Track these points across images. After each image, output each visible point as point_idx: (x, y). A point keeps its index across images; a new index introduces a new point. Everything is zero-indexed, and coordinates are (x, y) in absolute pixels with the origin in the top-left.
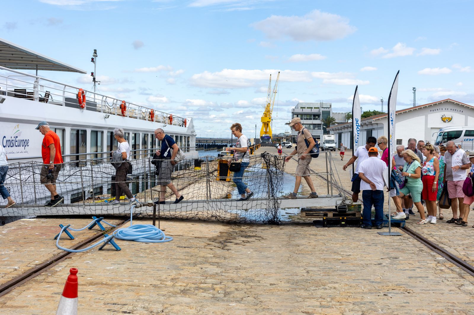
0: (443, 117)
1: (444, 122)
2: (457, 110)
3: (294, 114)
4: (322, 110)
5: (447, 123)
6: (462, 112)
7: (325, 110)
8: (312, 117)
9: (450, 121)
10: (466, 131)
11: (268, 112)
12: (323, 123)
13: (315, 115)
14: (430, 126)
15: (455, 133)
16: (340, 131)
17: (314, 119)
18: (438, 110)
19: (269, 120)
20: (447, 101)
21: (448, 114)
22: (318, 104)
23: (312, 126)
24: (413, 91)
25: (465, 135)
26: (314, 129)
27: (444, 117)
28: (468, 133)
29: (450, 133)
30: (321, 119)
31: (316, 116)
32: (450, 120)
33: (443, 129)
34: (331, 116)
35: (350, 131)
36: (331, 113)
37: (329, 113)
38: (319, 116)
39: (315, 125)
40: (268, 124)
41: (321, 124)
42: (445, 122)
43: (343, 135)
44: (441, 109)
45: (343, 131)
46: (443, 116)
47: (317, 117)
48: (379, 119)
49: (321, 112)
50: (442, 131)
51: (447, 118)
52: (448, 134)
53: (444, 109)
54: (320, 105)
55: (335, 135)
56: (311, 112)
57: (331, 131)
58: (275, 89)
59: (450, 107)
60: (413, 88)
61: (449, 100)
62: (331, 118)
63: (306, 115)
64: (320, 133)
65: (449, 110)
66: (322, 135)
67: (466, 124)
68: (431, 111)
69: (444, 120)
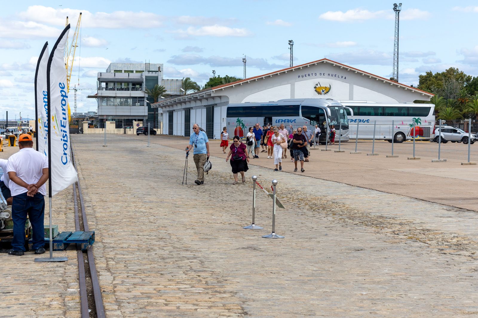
0: (317, 87)
1: (319, 93)
2: (337, 76)
3: (100, 80)
4: (146, 74)
5: (323, 95)
6: (345, 78)
7: (151, 74)
8: (131, 86)
9: (327, 92)
12: (147, 96)
13: (134, 84)
16: (171, 109)
17: (133, 89)
18: (309, 75)
20: (323, 62)
21: (324, 82)
22: (143, 66)
23: (130, 101)
24: (289, 46)
26: (134, 104)
27: (319, 86)
30: (144, 89)
31: (136, 85)
32: (327, 90)
34: (160, 84)
35: (184, 109)
36: (159, 80)
37: (156, 79)
38: (140, 84)
39: (135, 99)
41: (143, 97)
42: (321, 94)
43: (175, 114)
44: (314, 75)
45: (175, 108)
46: (317, 85)
47: (138, 86)
48: (222, 89)
49: (144, 78)
51: (323, 88)
53: (318, 74)
54: (145, 68)
55: (164, 115)
56: (127, 77)
57: (159, 109)
58: (75, 41)
59: (326, 70)
60: (290, 41)
61: (325, 60)
62: (160, 88)
63: (120, 82)
64: (142, 111)
65: (326, 75)
66: (146, 114)
67: (351, 98)
68: (299, 77)
69: (318, 90)
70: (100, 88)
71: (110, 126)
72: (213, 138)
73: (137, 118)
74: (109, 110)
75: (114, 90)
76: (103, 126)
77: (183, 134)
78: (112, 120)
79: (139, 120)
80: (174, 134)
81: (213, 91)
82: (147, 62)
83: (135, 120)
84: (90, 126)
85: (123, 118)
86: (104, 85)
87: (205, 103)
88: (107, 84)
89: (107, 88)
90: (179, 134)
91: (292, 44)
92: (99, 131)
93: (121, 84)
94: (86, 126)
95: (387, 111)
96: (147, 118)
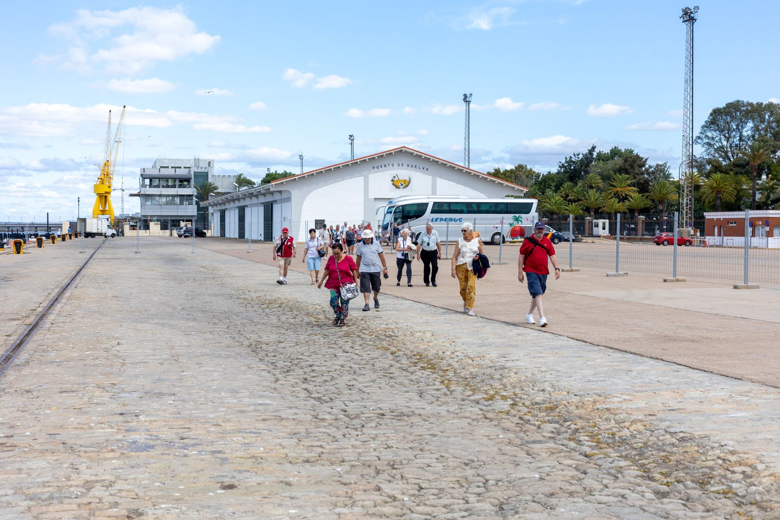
0: (395, 179)
1: (397, 187)
2: (417, 167)
3: (144, 177)
4: (194, 170)
5: (401, 189)
6: (427, 170)
7: (200, 170)
8: (177, 183)
9: (407, 186)
10: (435, 203)
11: (106, 177)
12: (195, 193)
13: (181, 181)
14: (372, 196)
15: (415, 208)
16: (223, 207)
17: (180, 186)
18: (385, 166)
19: (108, 190)
20: (401, 151)
21: (403, 173)
22: (191, 162)
23: (177, 200)
24: (350, 141)
25: (433, 212)
26: (181, 203)
27: (397, 178)
28: (436, 208)
29: (407, 209)
30: (192, 186)
31: (184, 181)
32: (406, 184)
33: (394, 201)
34: (210, 180)
35: (237, 207)
36: (210, 176)
37: (205, 175)
38: (188, 180)
39: (182, 198)
40: (106, 197)
41: (192, 195)
42: (399, 188)
43: (227, 213)
44: (391, 165)
45: (227, 206)
46: (395, 177)
47: (186, 183)
48: (283, 183)
49: (192, 173)
50: (393, 205)
51: (402, 181)
52: (403, 209)
53: (396, 165)
54: (194, 164)
55: (215, 215)
56: (174, 173)
57: (210, 208)
58: (118, 136)
59: (406, 161)
60: (351, 136)
61: (404, 149)
62: (210, 184)
63: (167, 179)
64: (191, 210)
65: (405, 166)
66: (196, 214)
67: (434, 192)
68: (374, 168)
69: (397, 184)
70: (143, 186)
71: (155, 227)
72: (272, 241)
73: (185, 219)
74: (153, 210)
75: (159, 187)
76: (147, 227)
77: (237, 236)
78: (158, 220)
79: (187, 221)
80: (226, 236)
81: (272, 185)
82: (197, 157)
83: (183, 221)
84: (133, 227)
85: (169, 218)
86: (147, 181)
87: (262, 199)
88: (151, 181)
89: (151, 186)
90: (232, 236)
91: (352, 138)
92: (142, 233)
93: (167, 181)
94: (127, 228)
95: (483, 208)
96: (196, 218)
